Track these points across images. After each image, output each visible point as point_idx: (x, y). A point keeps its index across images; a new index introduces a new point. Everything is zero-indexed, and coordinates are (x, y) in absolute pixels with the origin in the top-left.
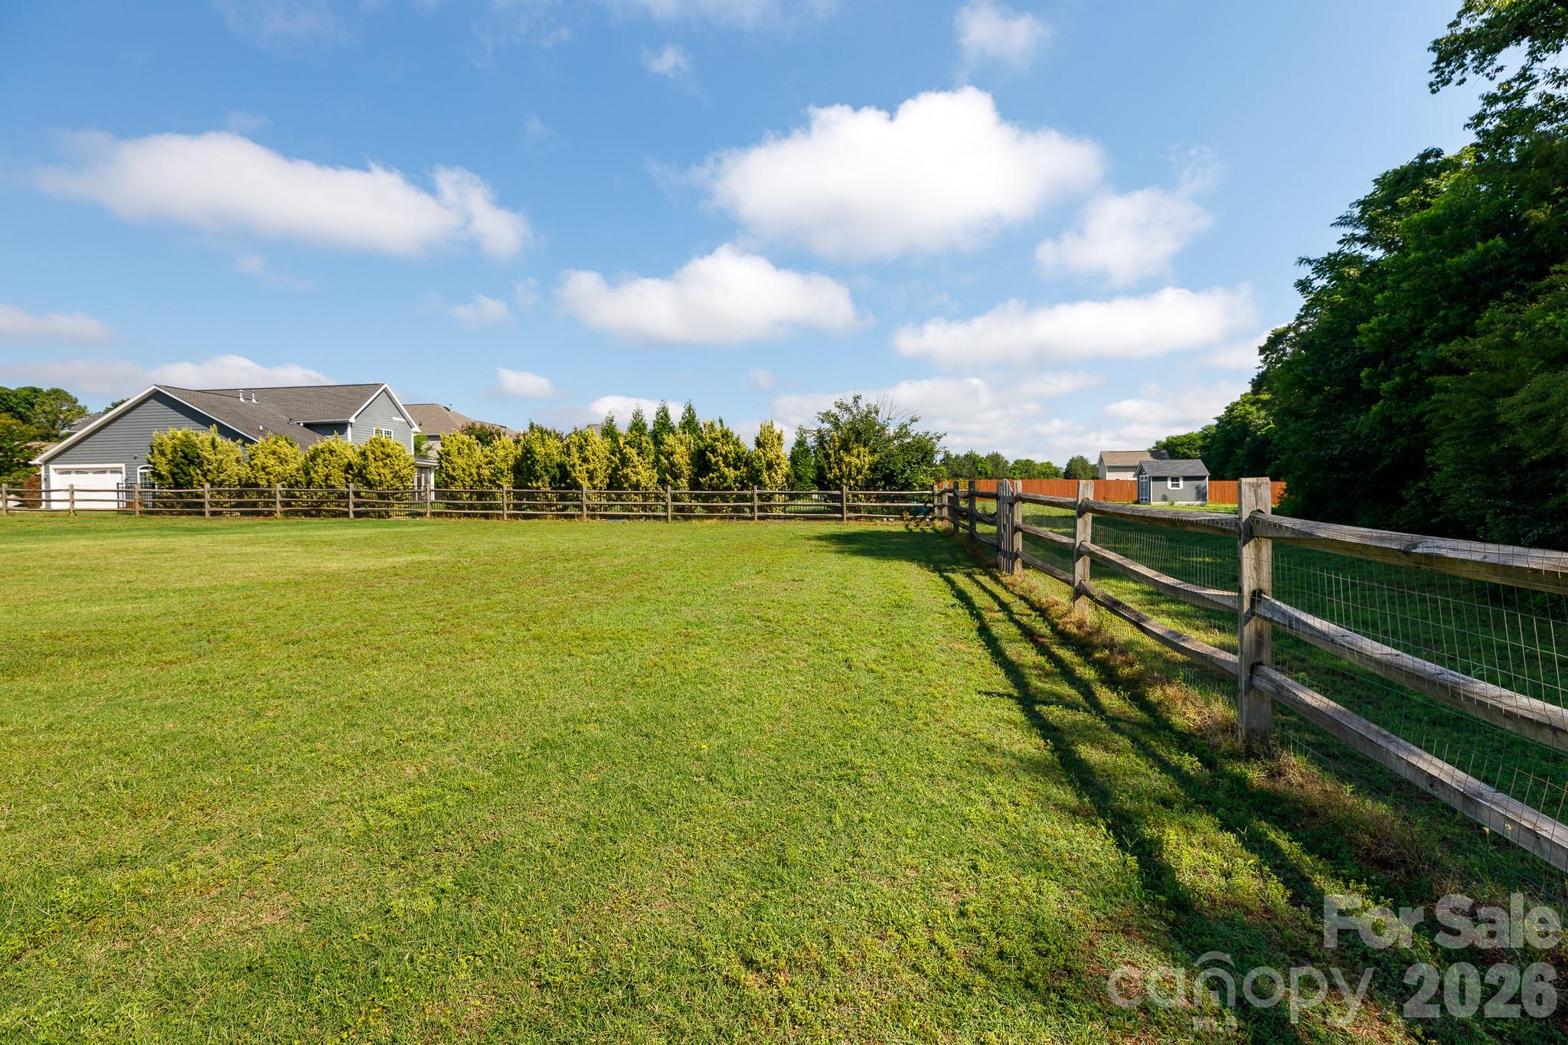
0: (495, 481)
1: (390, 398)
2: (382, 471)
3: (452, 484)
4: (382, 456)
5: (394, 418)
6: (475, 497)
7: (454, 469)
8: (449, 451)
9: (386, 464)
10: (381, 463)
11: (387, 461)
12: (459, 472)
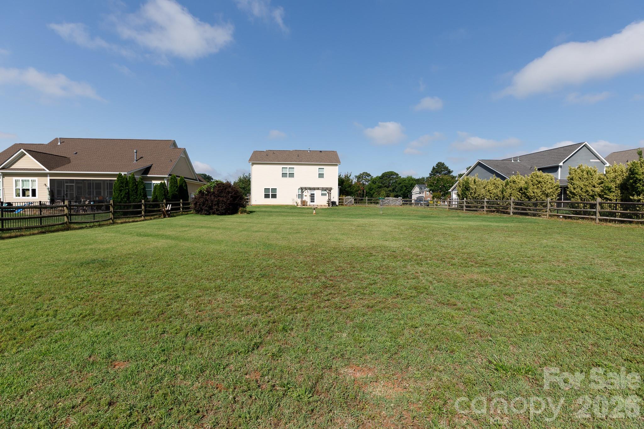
0: (603, 195)
1: (589, 149)
2: (535, 191)
3: (573, 197)
4: (536, 182)
5: (591, 160)
6: (588, 206)
7: (574, 189)
8: (573, 177)
9: (538, 187)
10: (535, 187)
11: (539, 185)
12: (578, 190)
